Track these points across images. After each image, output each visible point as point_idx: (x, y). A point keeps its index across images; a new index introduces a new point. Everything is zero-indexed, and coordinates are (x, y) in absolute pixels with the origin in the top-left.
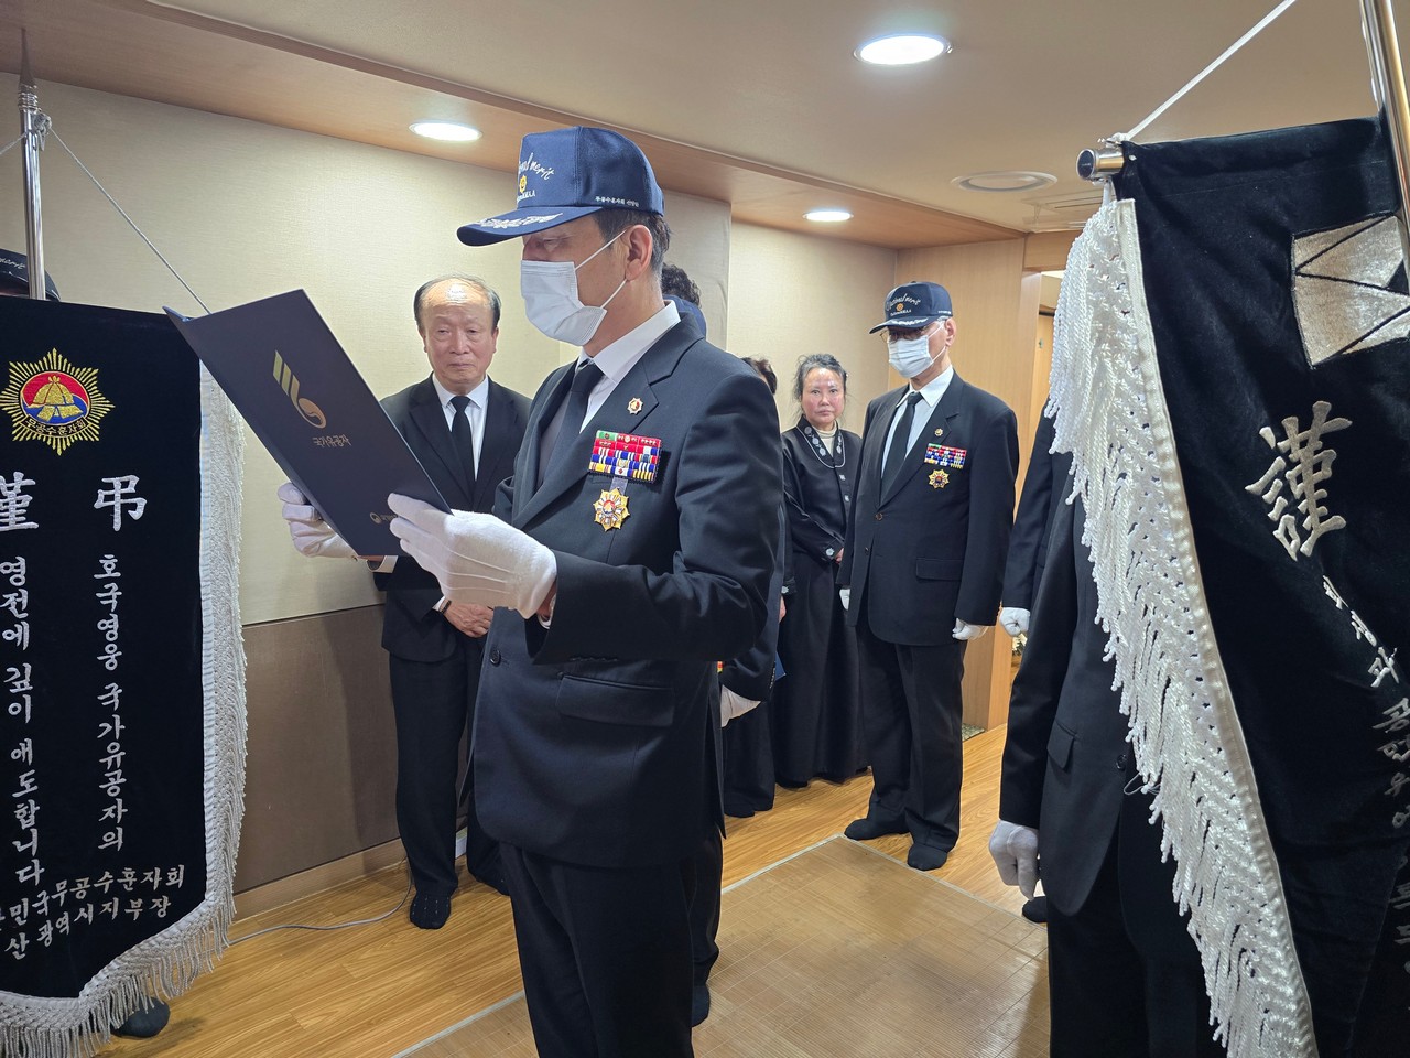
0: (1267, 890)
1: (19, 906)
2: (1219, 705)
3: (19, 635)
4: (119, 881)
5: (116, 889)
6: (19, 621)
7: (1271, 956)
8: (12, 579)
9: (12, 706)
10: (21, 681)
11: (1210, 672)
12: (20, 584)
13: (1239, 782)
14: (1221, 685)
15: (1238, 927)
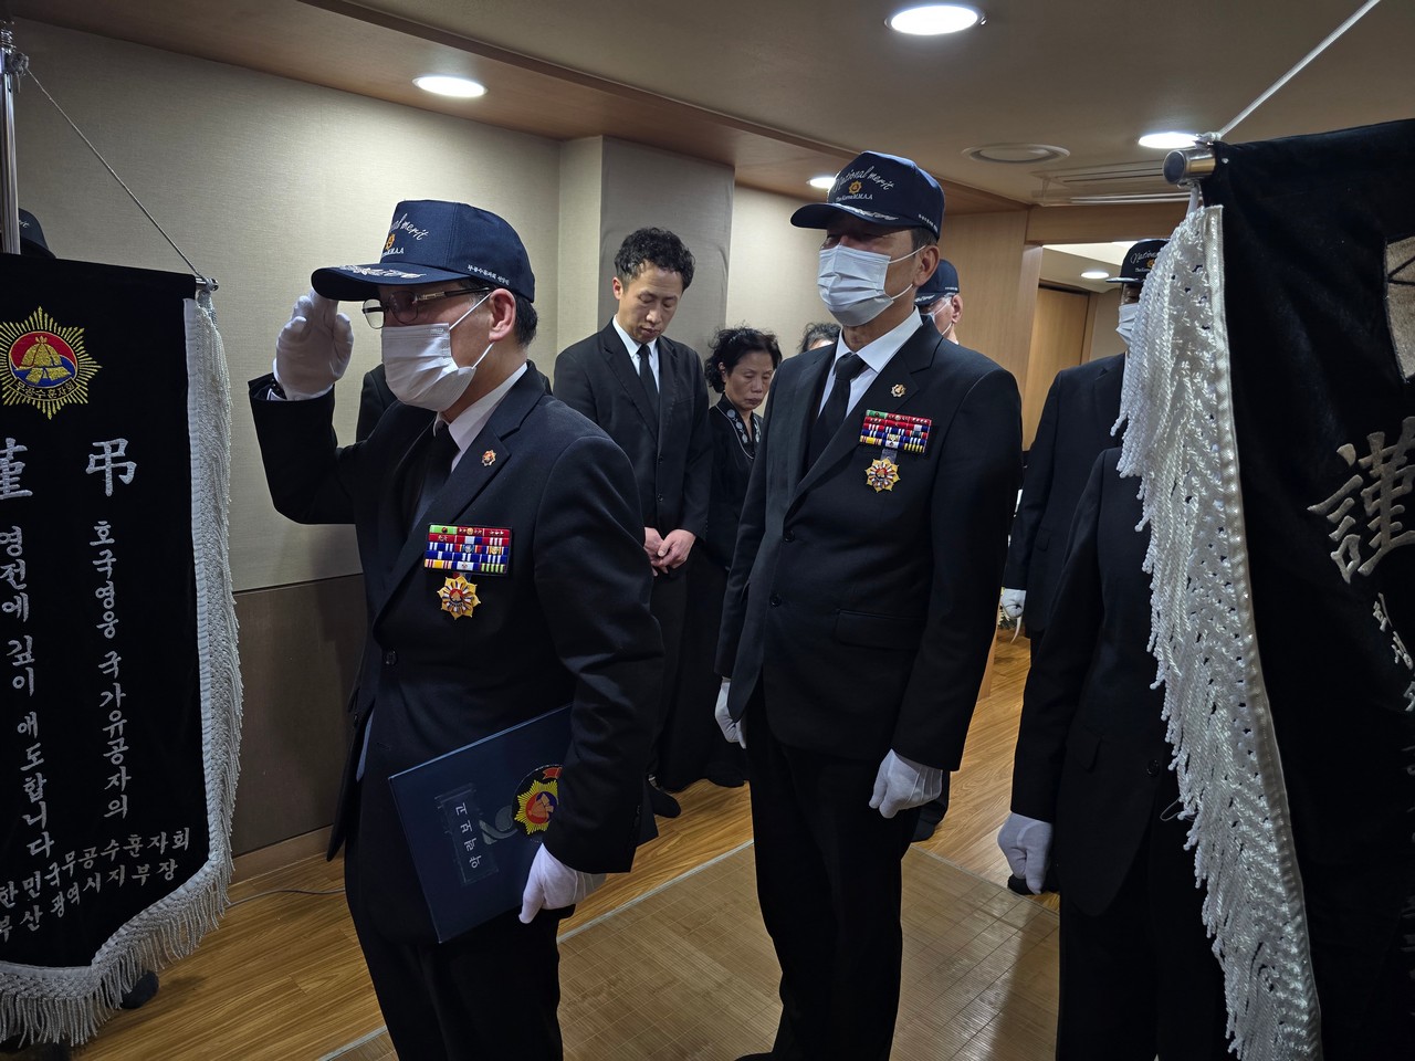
0: (1291, 909)
1: (32, 879)
2: (1261, 731)
3: (18, 606)
4: (125, 848)
5: (123, 856)
6: (17, 592)
7: (1290, 972)
8: (9, 549)
9: (16, 679)
10: (23, 653)
11: (1253, 698)
12: (18, 554)
13: (1272, 806)
14: (1263, 711)
15: (1260, 945)
